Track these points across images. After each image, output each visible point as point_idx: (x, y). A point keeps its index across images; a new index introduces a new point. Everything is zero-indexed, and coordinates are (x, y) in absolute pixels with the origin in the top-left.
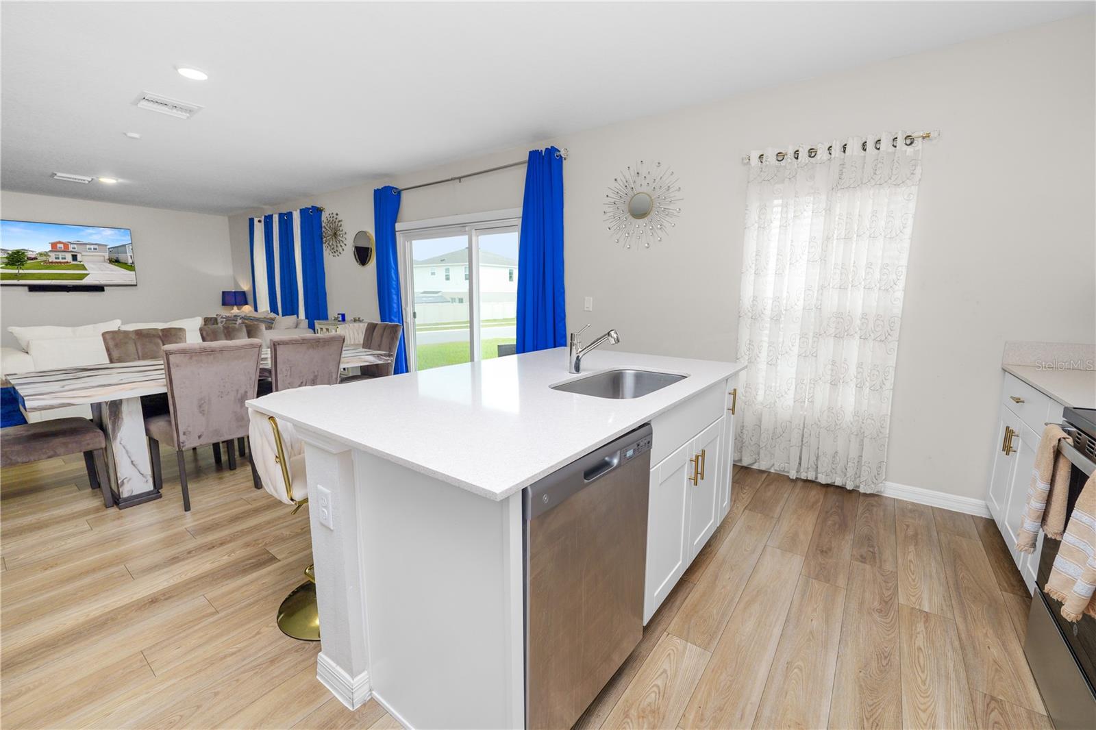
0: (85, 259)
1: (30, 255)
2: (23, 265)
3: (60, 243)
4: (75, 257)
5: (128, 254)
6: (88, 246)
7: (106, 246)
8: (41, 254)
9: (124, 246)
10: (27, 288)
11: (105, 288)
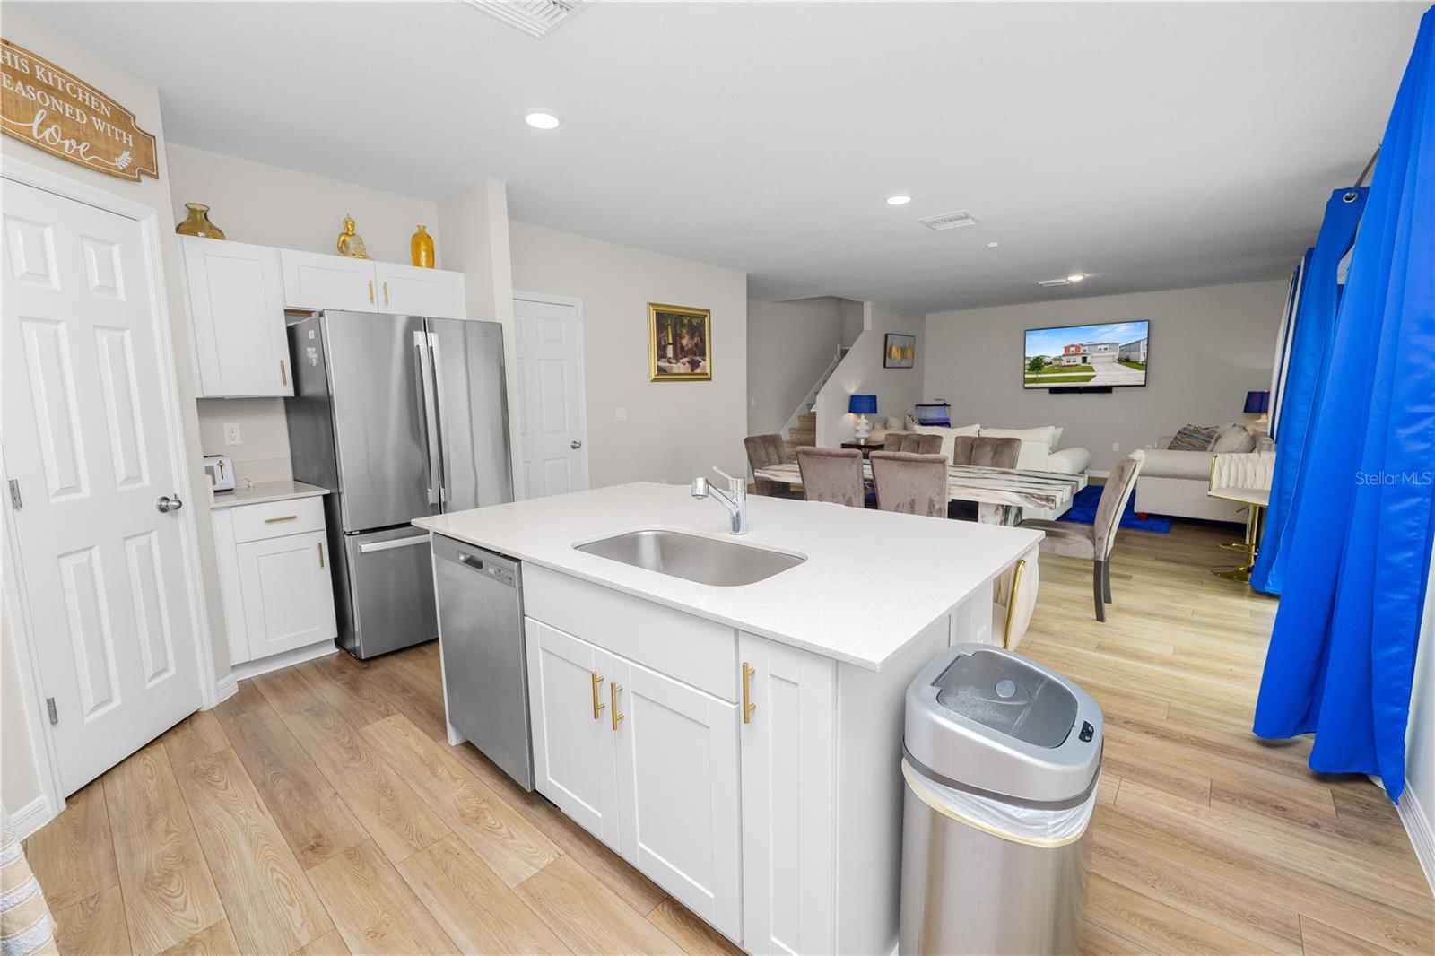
0: (1095, 360)
1: (1047, 360)
2: (1040, 369)
3: (1073, 346)
4: (1084, 360)
5: (1142, 352)
6: (1099, 347)
7: (1118, 344)
8: (1055, 359)
9: (1139, 342)
10: (1048, 390)
11: (1114, 389)
